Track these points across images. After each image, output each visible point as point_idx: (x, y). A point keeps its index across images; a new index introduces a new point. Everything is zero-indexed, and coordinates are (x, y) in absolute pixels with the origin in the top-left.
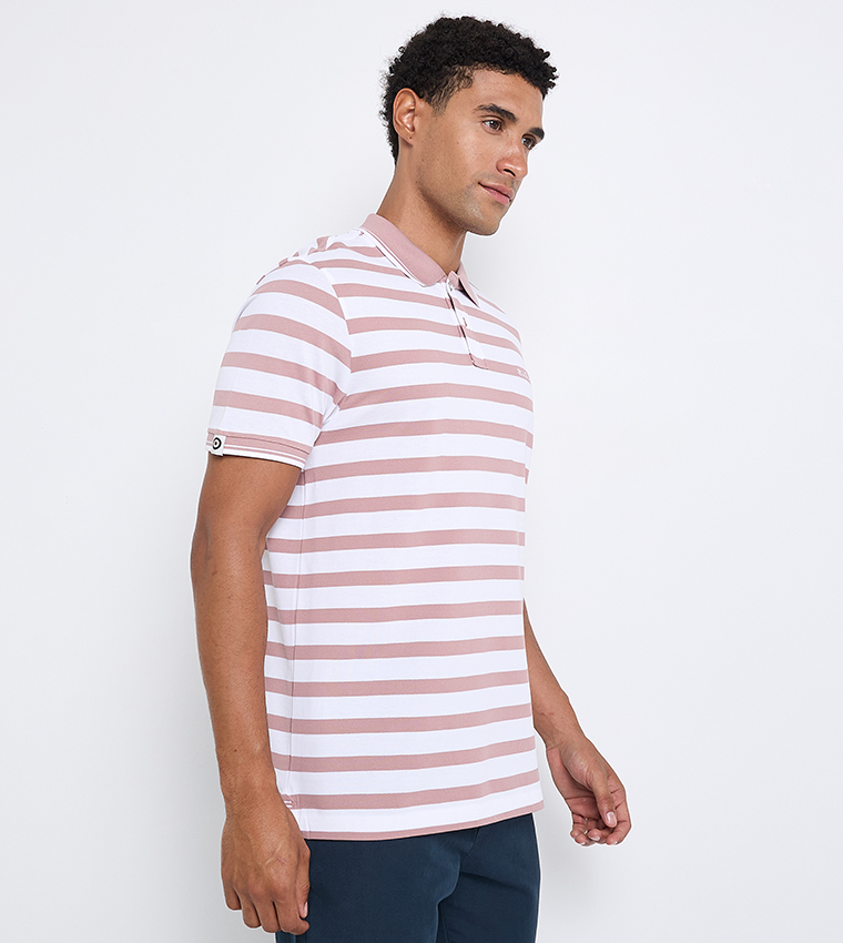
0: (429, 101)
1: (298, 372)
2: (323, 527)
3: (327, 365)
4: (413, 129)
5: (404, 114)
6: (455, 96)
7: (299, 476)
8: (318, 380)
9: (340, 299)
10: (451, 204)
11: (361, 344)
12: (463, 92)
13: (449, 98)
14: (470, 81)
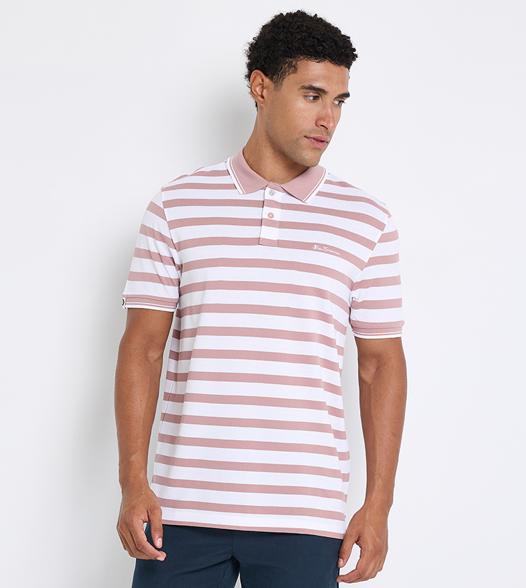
0: (271, 79)
4: (263, 97)
5: (257, 86)
6: (287, 78)
9: (165, 209)
10: (287, 149)
12: (292, 76)
13: (283, 79)
14: (295, 69)
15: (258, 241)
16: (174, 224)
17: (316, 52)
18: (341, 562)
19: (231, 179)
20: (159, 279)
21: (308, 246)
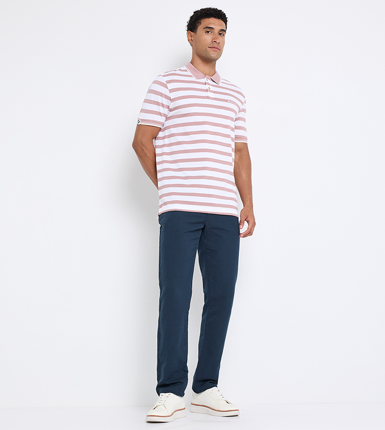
1: (158, 103)
2: (167, 141)
3: (165, 102)
4: (192, 40)
7: (160, 129)
8: (163, 105)
9: (167, 84)
11: (173, 95)
14: (200, 23)
15: (208, 97)
16: (171, 91)
17: (207, 14)
18: (241, 226)
19: (189, 73)
20: (160, 114)
21: (226, 101)
